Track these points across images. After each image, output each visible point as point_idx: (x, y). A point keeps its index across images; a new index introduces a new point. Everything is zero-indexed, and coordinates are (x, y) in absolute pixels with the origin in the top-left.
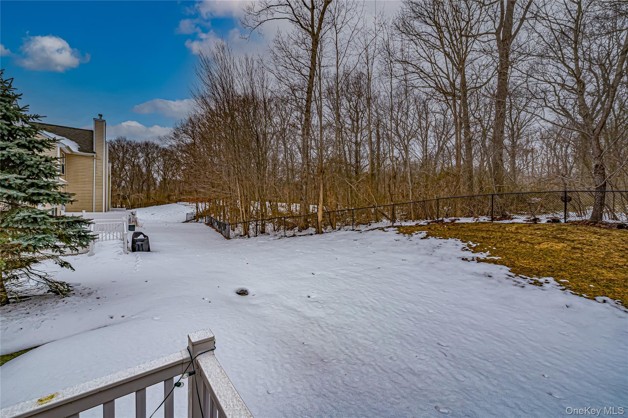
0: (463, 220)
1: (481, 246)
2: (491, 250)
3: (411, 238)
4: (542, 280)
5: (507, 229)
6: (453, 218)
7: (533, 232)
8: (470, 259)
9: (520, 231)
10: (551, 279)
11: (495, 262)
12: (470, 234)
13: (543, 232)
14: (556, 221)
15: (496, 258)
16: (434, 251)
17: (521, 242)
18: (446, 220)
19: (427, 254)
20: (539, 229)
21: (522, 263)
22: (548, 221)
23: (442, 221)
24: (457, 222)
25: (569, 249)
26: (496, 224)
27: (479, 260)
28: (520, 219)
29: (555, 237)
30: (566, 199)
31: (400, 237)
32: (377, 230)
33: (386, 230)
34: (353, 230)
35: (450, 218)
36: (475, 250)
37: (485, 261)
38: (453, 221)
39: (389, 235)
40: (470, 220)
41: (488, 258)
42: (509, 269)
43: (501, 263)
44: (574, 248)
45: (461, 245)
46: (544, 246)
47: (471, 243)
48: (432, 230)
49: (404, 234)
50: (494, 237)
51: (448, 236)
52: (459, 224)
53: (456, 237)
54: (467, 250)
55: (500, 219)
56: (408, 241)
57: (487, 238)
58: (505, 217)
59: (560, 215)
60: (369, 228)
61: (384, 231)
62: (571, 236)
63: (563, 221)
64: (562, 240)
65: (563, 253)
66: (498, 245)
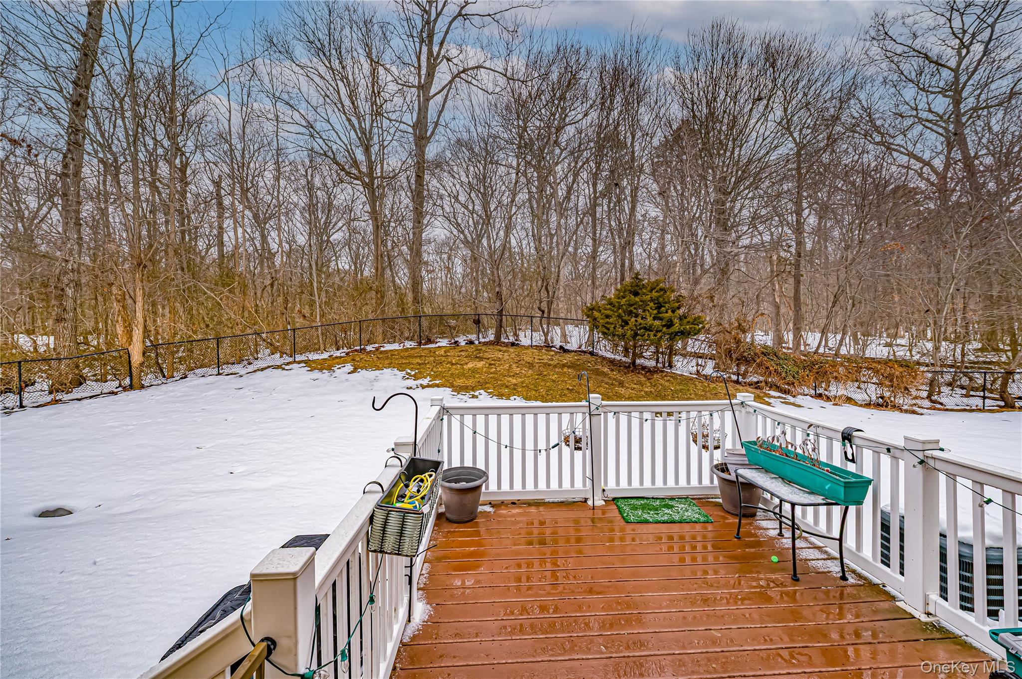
0: (388, 347)
1: (420, 373)
2: (430, 375)
3: (335, 375)
4: (477, 393)
5: (437, 353)
6: (377, 345)
7: (460, 354)
8: (414, 387)
9: (449, 354)
10: (482, 391)
11: (438, 386)
12: (404, 361)
13: (467, 353)
14: (471, 342)
15: (437, 382)
16: (373, 385)
17: (453, 364)
18: (369, 348)
19: (367, 390)
20: (462, 351)
21: (459, 382)
22: (466, 343)
23: (364, 349)
24: (382, 349)
25: (487, 365)
26: (425, 349)
27: (423, 387)
28: (444, 343)
29: (477, 357)
30: (477, 322)
31: (316, 374)
32: (270, 369)
33: (287, 367)
34: (219, 374)
35: (373, 345)
36: (416, 378)
37: (428, 386)
38: (377, 349)
39: (297, 374)
40: (395, 346)
41: (430, 383)
42: (451, 389)
43: (443, 386)
44: (490, 364)
45: (401, 374)
46: (470, 365)
47: (409, 371)
48: (358, 361)
49: (321, 370)
50: (428, 363)
51: (381, 366)
52: (386, 352)
53: (390, 366)
54: (408, 378)
55: (426, 344)
56: (332, 378)
57: (423, 364)
58: (429, 341)
59: (473, 337)
60: (251, 368)
61: (284, 369)
62: (487, 355)
63: (477, 342)
64: (481, 359)
65: (484, 370)
66: (435, 369)
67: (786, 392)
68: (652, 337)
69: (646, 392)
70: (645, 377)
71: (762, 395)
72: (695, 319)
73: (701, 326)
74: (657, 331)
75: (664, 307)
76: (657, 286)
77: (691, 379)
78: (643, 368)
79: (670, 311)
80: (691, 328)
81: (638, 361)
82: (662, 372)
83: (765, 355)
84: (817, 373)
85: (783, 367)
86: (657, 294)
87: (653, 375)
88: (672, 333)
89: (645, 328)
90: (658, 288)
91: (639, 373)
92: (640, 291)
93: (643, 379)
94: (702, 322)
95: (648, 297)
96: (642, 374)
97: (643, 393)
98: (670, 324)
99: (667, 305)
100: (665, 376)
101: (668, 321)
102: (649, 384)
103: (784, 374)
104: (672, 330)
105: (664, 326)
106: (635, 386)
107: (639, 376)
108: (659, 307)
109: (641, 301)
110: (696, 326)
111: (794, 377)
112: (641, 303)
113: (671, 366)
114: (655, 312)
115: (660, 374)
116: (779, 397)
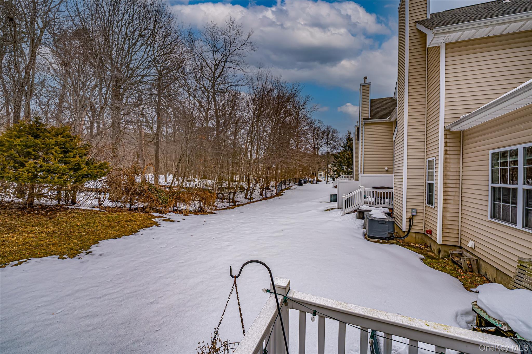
67: (161, 212)
68: (56, 179)
69: (47, 233)
70: (45, 216)
71: (150, 217)
72: (101, 165)
73: (105, 171)
74: (63, 174)
75: (71, 152)
76: (64, 131)
77: (96, 212)
78: (43, 207)
79: (77, 156)
80: (98, 172)
81: (36, 202)
82: (67, 209)
83: (150, 190)
84: (176, 199)
85: (160, 197)
86: (64, 140)
87: (55, 213)
88: (79, 176)
89: (48, 171)
90: (65, 134)
91: (38, 214)
92: (41, 134)
93: (43, 219)
94: (107, 168)
95: (53, 141)
96: (42, 214)
97: (43, 235)
98: (77, 168)
99: (74, 151)
100: (70, 213)
101: (75, 165)
102: (51, 224)
103: (161, 202)
104: (79, 173)
105: (70, 169)
106: (33, 228)
107: (38, 216)
108: (66, 152)
109: (43, 144)
110: (102, 171)
111: (166, 203)
112: (42, 146)
113: (74, 203)
114: (61, 155)
115: (64, 212)
116: (160, 217)
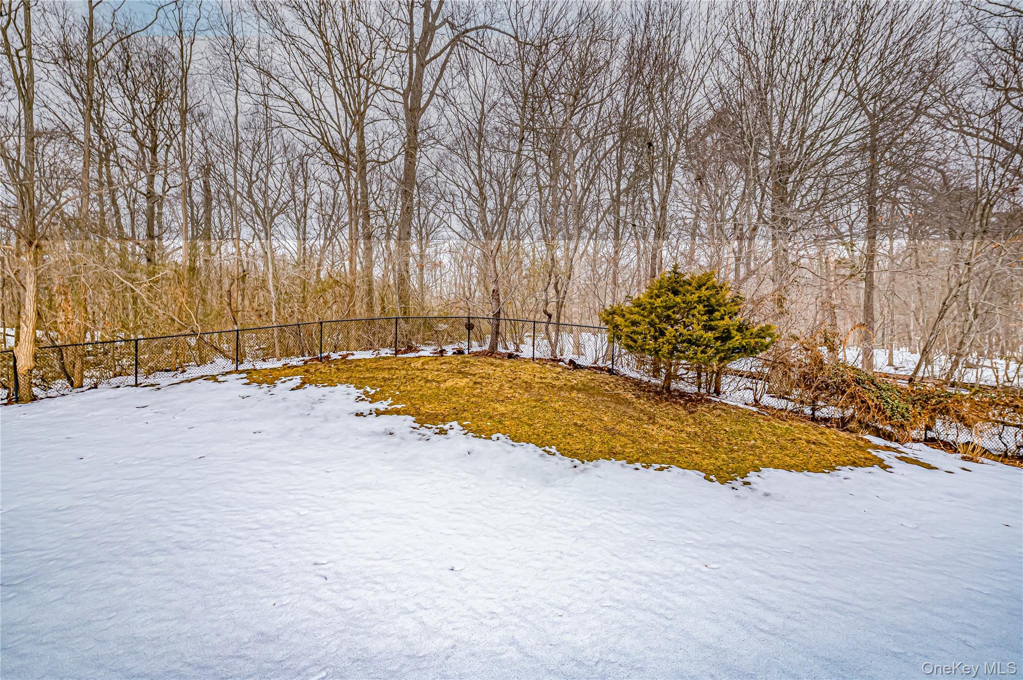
0: (359, 355)
1: (382, 392)
2: (393, 396)
3: (274, 391)
4: (447, 427)
5: (412, 365)
6: (345, 353)
7: (440, 367)
8: (366, 413)
9: (426, 367)
10: (455, 424)
11: (398, 412)
12: (368, 375)
13: (449, 366)
14: (460, 352)
15: (399, 407)
16: (313, 408)
17: (427, 381)
18: (334, 356)
19: (302, 415)
20: (445, 363)
21: (427, 408)
22: (454, 353)
23: (328, 357)
24: (350, 358)
25: (471, 384)
26: (401, 359)
27: (378, 413)
28: (427, 351)
29: (460, 372)
30: (470, 327)
31: (253, 389)
32: (201, 380)
33: (221, 378)
34: (137, 385)
35: (341, 353)
36: (373, 399)
37: (386, 412)
38: (344, 357)
39: (228, 388)
40: (368, 355)
41: (389, 408)
42: (414, 419)
43: (406, 412)
44: (475, 383)
45: (354, 392)
46: (449, 384)
47: (368, 389)
48: (311, 373)
49: (260, 383)
50: (397, 378)
51: (336, 380)
52: (352, 361)
53: (347, 381)
54: (363, 400)
55: (405, 352)
56: (268, 396)
57: (389, 379)
58: (410, 349)
59: (464, 346)
60: (181, 377)
61: (216, 381)
62: (474, 370)
63: (466, 352)
64: (465, 374)
65: (466, 390)
66: (402, 388)
67: (889, 437)
68: (699, 355)
69: (688, 434)
70: (685, 408)
72: (762, 330)
73: (768, 340)
74: (707, 346)
75: (718, 311)
76: (708, 280)
77: (751, 414)
78: (682, 395)
79: (726, 317)
80: (756, 343)
81: (674, 385)
82: (709, 401)
83: (859, 383)
84: (934, 410)
85: (887, 402)
86: (708, 293)
87: (696, 406)
88: (729, 349)
89: (689, 342)
90: (709, 284)
91: (676, 403)
92: (680, 289)
93: (682, 412)
94: (771, 335)
95: (695, 297)
96: (681, 405)
97: (684, 435)
98: (726, 337)
99: (722, 309)
100: (714, 408)
101: (723, 332)
102: (691, 421)
103: (889, 413)
104: (730, 344)
105: (716, 339)
106: (672, 423)
107: (677, 406)
108: (710, 311)
109: (684, 302)
110: (763, 340)
111: (903, 416)
112: (683, 305)
113: (717, 392)
114: (705, 318)
115: (706, 405)
116: (888, 448)
